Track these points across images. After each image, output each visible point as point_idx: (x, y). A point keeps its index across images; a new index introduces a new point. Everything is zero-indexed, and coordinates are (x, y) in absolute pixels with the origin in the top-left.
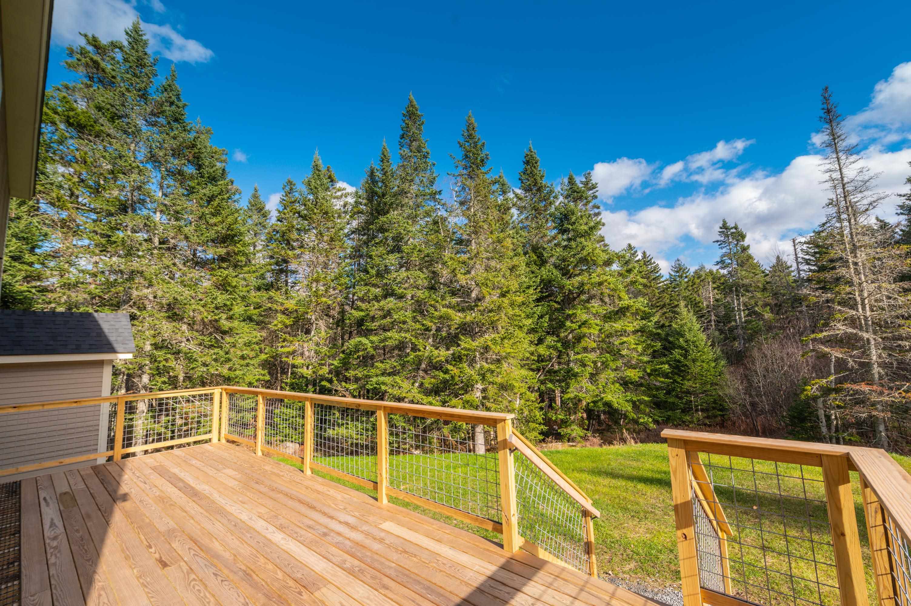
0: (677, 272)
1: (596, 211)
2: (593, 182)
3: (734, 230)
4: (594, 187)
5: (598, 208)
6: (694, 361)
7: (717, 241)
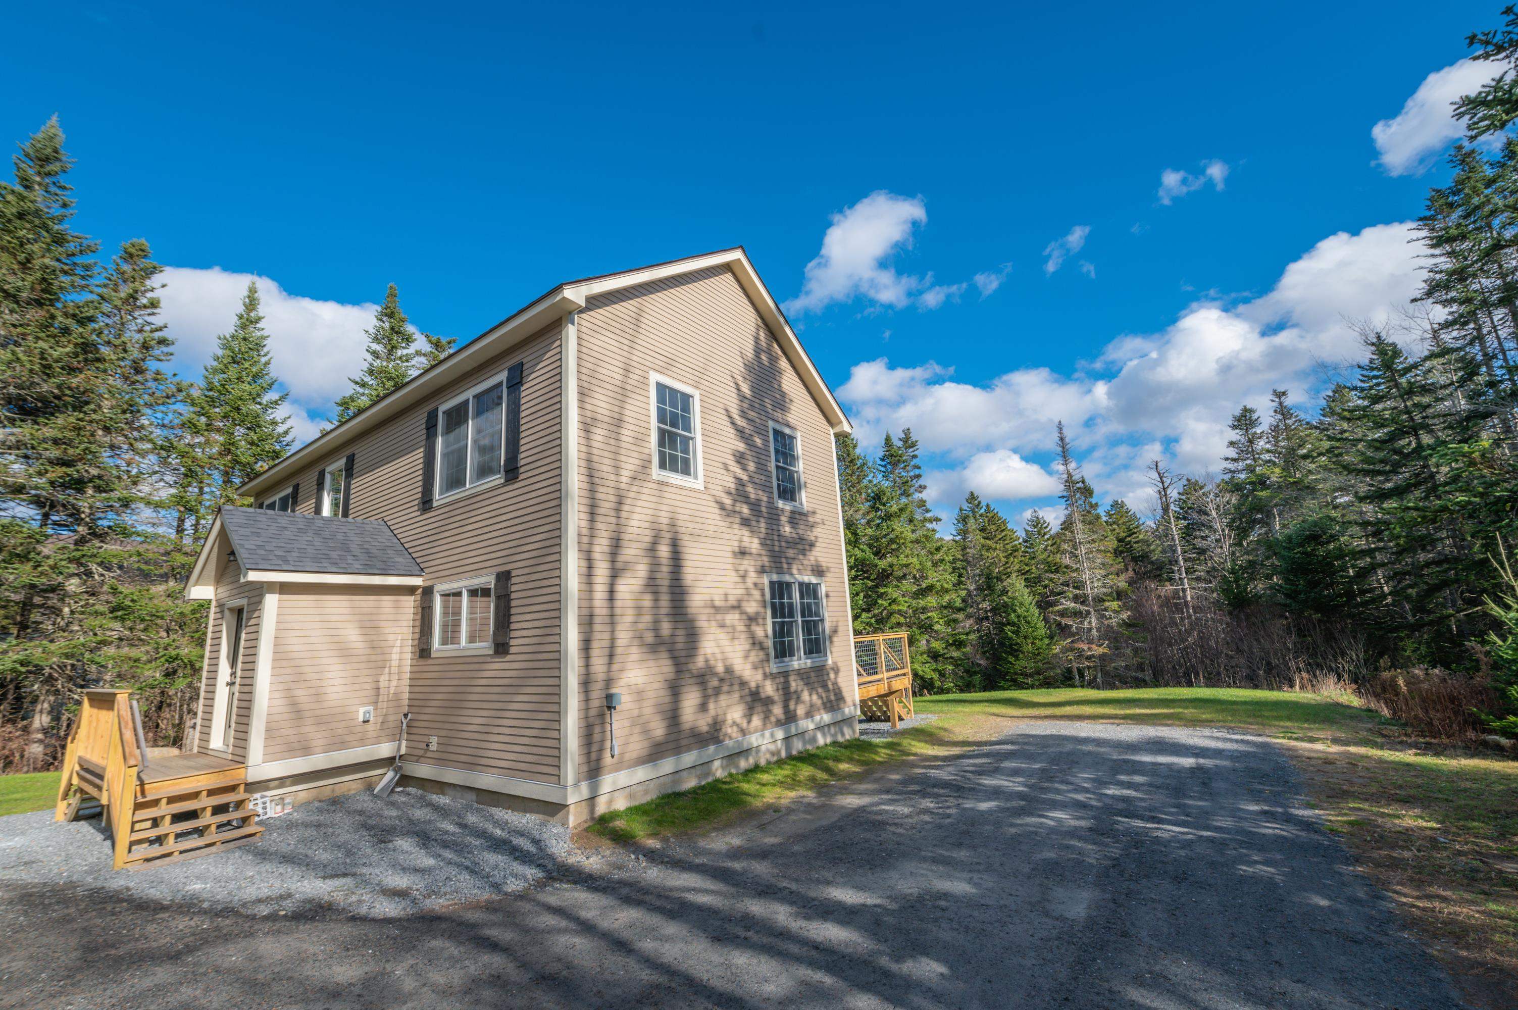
0: (1035, 527)
1: (917, 472)
2: (914, 439)
3: (1080, 485)
4: (913, 445)
5: (919, 468)
6: (1026, 637)
7: (1063, 497)
